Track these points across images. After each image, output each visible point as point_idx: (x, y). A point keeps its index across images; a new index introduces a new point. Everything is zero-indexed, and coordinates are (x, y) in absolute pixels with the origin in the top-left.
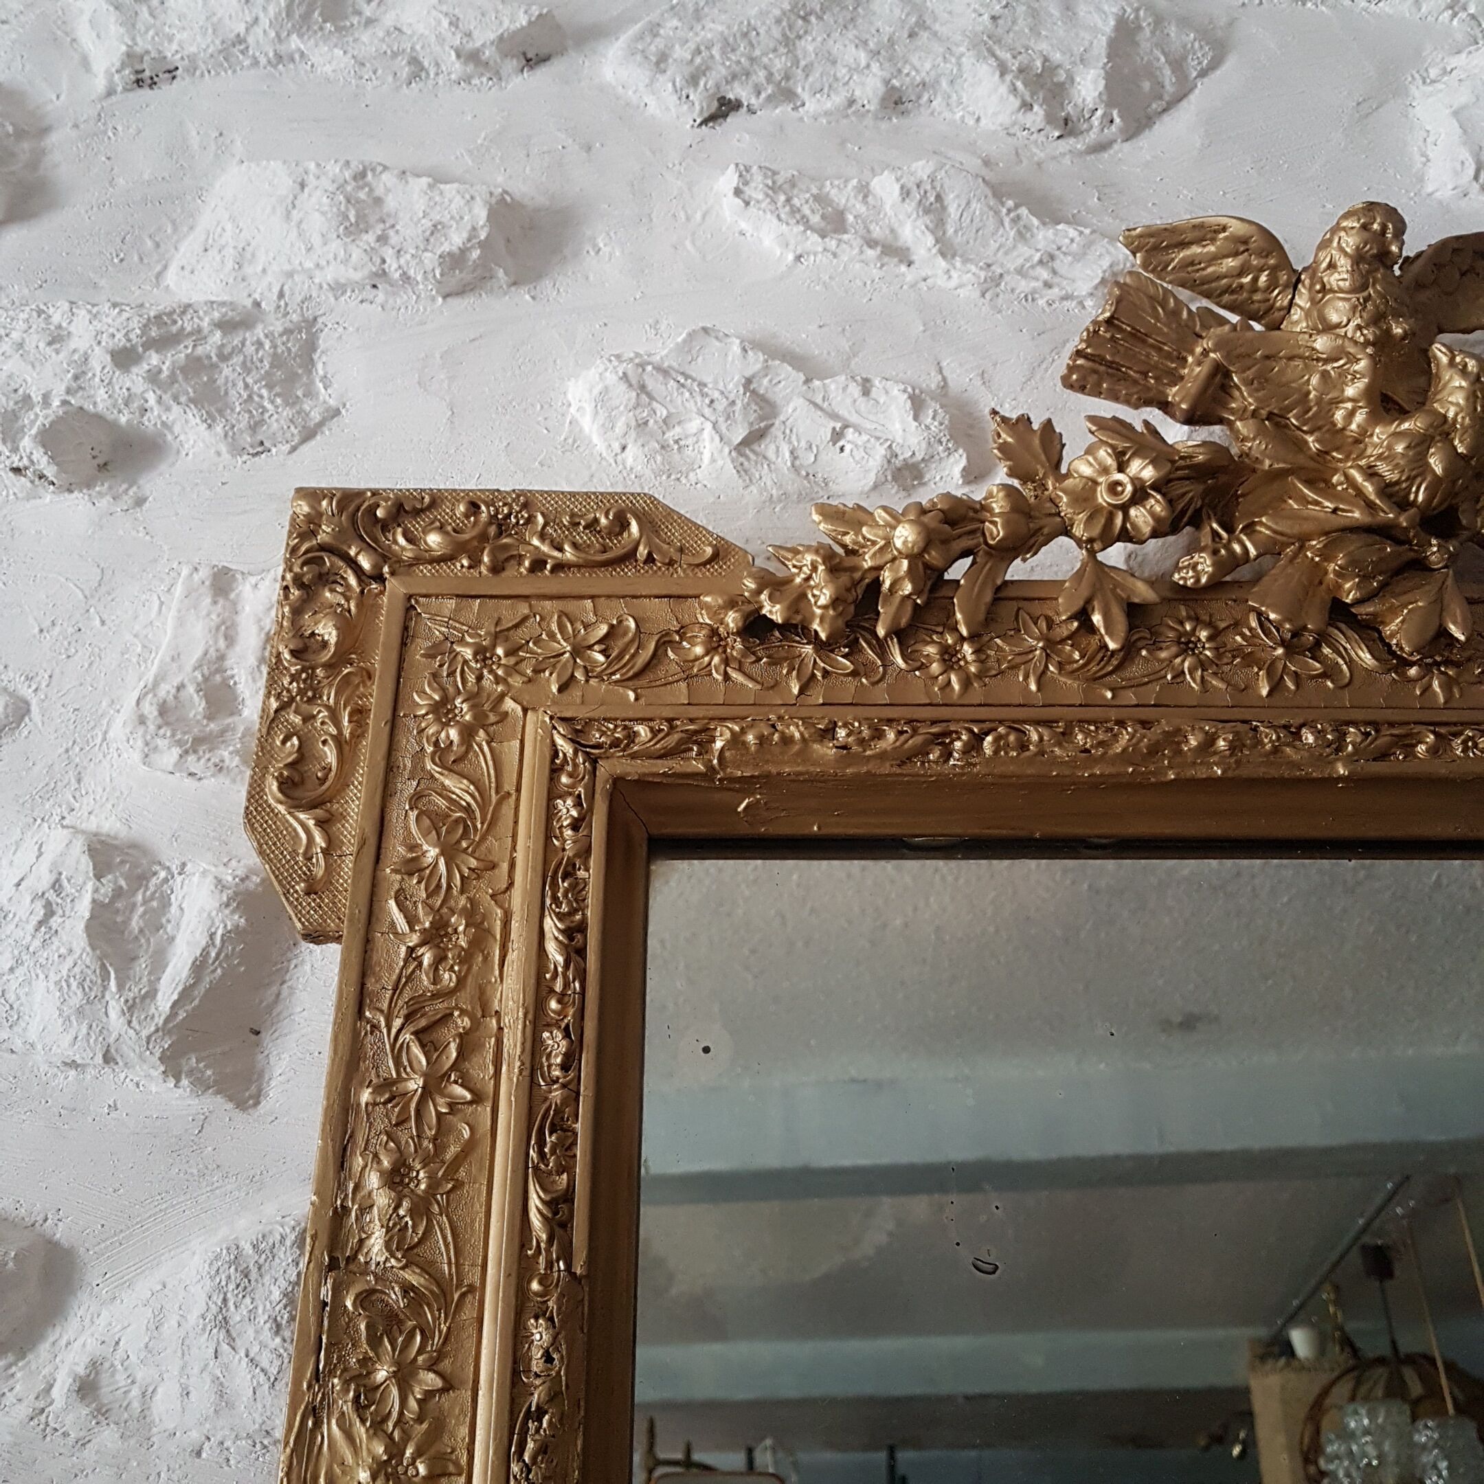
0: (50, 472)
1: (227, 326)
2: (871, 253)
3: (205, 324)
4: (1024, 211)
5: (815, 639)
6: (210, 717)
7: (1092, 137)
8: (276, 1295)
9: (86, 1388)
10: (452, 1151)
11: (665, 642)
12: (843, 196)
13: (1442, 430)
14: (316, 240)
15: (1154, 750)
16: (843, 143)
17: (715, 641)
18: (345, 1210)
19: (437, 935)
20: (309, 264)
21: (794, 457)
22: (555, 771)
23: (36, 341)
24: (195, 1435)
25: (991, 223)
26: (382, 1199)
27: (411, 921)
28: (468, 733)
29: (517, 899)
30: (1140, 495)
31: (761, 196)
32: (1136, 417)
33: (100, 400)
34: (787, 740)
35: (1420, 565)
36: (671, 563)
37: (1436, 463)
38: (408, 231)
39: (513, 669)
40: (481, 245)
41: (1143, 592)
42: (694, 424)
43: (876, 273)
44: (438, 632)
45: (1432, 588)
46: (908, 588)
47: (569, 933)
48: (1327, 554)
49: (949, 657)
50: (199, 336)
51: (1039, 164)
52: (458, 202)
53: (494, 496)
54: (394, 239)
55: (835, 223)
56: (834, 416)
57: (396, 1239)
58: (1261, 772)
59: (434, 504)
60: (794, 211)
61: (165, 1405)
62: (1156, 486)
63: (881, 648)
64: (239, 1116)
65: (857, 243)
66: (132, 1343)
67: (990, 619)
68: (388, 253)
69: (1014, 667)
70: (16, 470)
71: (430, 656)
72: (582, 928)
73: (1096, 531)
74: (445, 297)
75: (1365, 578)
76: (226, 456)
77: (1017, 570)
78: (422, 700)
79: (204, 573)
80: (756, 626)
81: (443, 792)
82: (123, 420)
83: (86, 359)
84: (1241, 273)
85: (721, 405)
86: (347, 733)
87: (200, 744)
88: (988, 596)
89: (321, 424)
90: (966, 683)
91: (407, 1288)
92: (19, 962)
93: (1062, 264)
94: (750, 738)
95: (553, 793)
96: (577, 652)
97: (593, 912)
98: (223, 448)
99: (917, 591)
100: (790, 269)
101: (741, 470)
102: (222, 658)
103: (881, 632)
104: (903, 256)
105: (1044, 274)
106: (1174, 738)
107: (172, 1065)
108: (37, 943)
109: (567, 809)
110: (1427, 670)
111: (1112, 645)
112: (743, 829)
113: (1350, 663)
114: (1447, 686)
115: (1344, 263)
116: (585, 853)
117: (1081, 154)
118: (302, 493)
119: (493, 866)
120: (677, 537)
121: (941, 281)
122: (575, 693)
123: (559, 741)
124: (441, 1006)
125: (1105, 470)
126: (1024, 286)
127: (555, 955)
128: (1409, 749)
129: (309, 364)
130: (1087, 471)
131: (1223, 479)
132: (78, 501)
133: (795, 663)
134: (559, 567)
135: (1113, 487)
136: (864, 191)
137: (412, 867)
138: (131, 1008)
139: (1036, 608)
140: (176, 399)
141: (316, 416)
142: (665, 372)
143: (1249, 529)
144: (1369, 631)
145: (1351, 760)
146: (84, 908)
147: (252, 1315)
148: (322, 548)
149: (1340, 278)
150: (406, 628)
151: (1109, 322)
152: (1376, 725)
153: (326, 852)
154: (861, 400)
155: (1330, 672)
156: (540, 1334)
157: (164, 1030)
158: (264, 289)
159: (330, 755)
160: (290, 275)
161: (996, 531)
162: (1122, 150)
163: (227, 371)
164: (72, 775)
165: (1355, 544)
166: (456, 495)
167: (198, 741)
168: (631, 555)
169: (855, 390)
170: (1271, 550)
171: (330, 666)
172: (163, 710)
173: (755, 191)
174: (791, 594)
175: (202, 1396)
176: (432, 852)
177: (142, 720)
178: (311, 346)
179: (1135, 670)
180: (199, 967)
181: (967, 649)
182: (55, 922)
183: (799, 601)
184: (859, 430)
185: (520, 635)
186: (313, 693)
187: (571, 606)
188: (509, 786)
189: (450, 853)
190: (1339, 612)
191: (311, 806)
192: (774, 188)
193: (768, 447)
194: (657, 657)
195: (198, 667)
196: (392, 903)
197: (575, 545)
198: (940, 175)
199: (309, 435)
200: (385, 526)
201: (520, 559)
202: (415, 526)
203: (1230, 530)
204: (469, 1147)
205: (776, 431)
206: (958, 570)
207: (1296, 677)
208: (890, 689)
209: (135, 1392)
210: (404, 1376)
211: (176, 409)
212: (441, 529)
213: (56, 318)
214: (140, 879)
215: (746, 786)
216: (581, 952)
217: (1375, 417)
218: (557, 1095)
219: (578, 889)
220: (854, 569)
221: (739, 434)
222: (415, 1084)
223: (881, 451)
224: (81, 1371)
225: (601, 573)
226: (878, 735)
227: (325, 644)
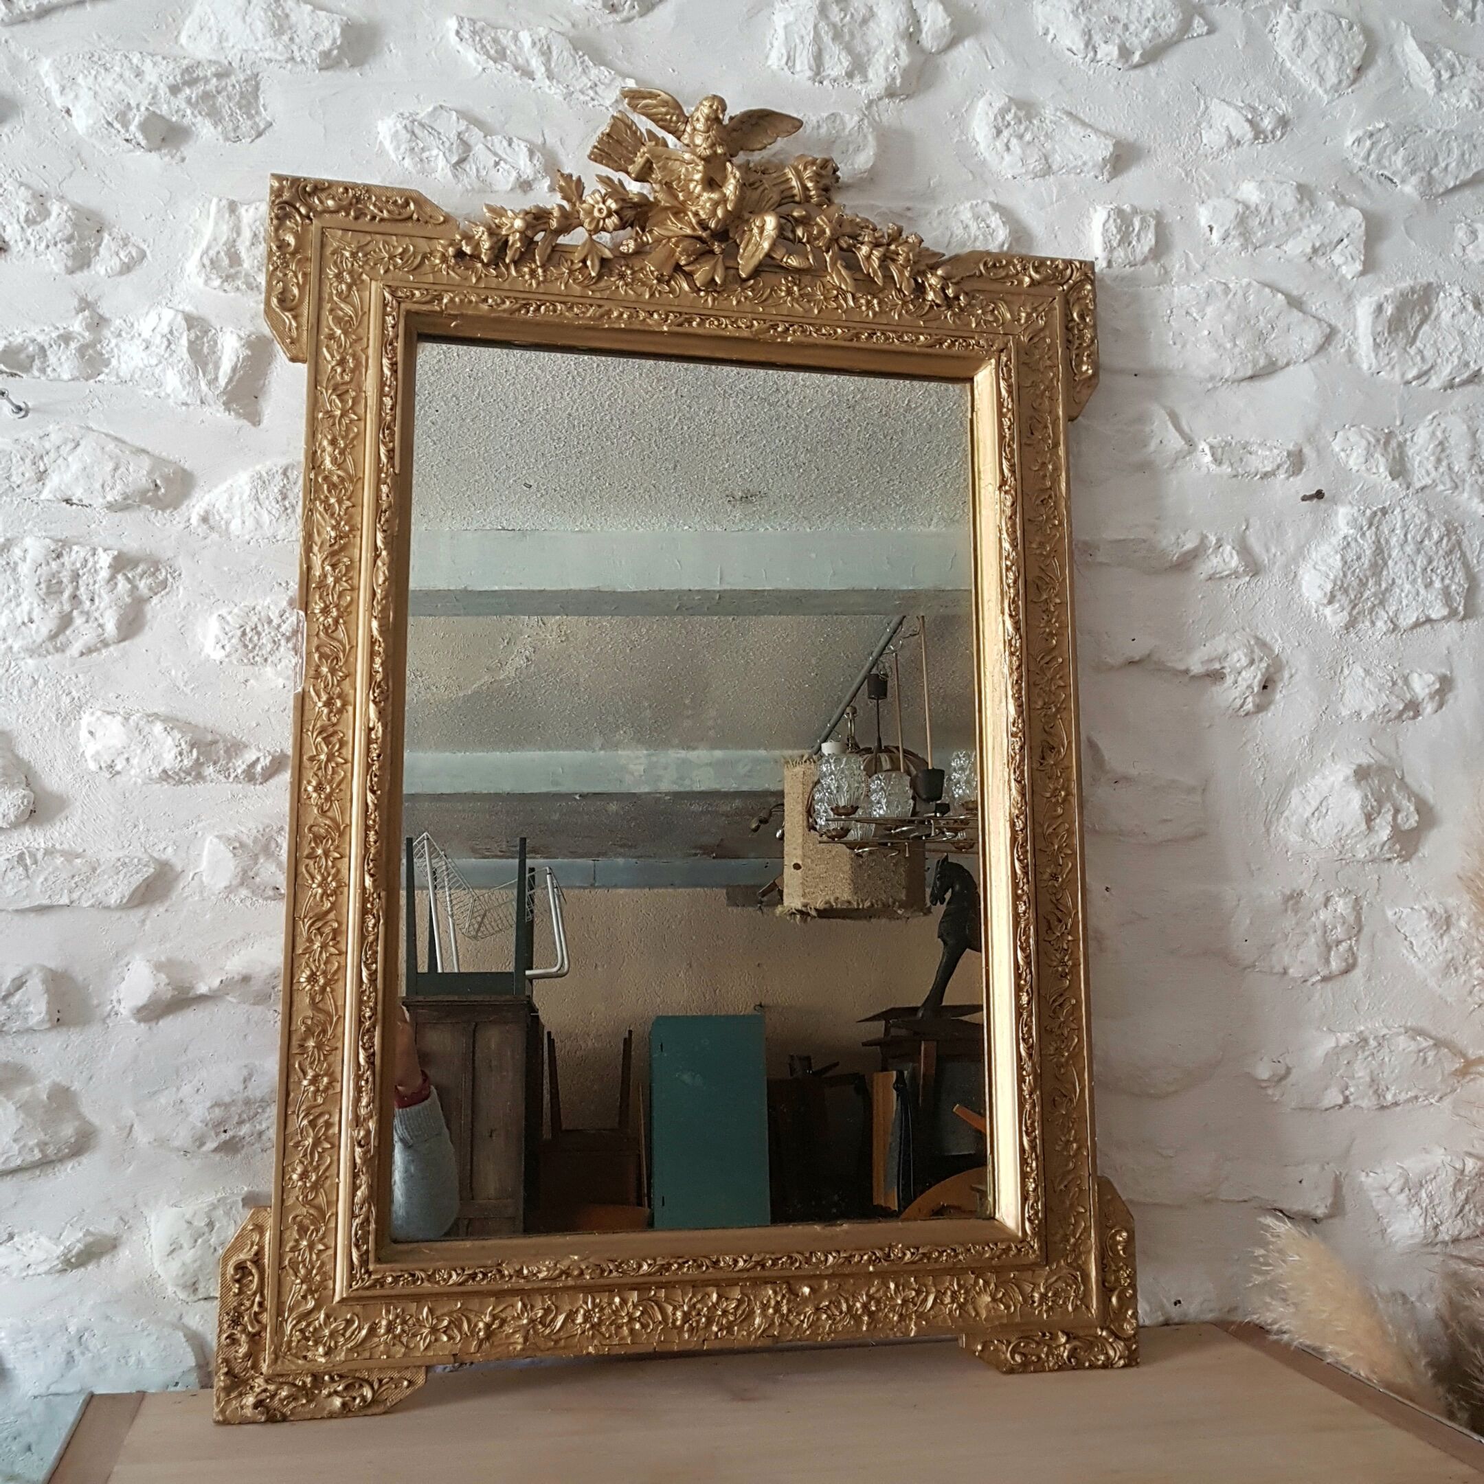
0: (143, 143)
1: (219, 76)
2: (516, 74)
3: (209, 74)
4: (586, 58)
5: (482, 261)
6: (231, 266)
7: (625, 14)
8: (276, 490)
9: (205, 519)
10: (351, 435)
11: (424, 257)
12: (506, 40)
13: (724, 200)
14: (260, 36)
15: (602, 316)
16: (508, 5)
17: (444, 258)
18: (316, 452)
19: (342, 362)
20: (257, 48)
21: (478, 170)
22: (385, 305)
23: (128, 74)
24: (247, 537)
25: (571, 63)
26: (329, 449)
27: (332, 356)
28: (350, 287)
29: (371, 351)
30: (609, 215)
31: (467, 36)
32: (616, 176)
33: (164, 110)
34: (471, 302)
35: (712, 252)
36: (426, 222)
37: (720, 213)
38: (304, 37)
39: (366, 262)
40: (339, 48)
41: (608, 254)
42: (435, 152)
43: (519, 82)
44: (335, 244)
45: (712, 262)
46: (518, 245)
47: (392, 364)
48: (677, 245)
49: (533, 273)
50: (206, 80)
51: (598, 28)
52: (326, 23)
53: (355, 186)
54: (297, 40)
55: (501, 55)
56: (495, 154)
57: (334, 461)
58: (639, 327)
59: (330, 187)
60: (483, 46)
61: (235, 526)
62: (617, 212)
63: (507, 267)
64: (253, 429)
65: (511, 68)
66: (221, 506)
67: (549, 258)
68: (295, 48)
69: (557, 279)
70: (127, 140)
71: (333, 254)
72: (396, 363)
73: (592, 227)
74: (320, 69)
75: (689, 256)
76: (221, 141)
77: (562, 240)
78: (331, 272)
79: (224, 202)
80: (460, 254)
81: (341, 309)
82: (174, 119)
83: (156, 88)
84: (667, 114)
85: (447, 144)
86: (301, 281)
87: (228, 278)
88: (549, 250)
89: (265, 129)
90: (538, 284)
91: (339, 476)
92: (160, 362)
93: (600, 89)
94: (457, 300)
95: (385, 314)
96: (392, 257)
97: (399, 358)
98: (221, 138)
99: (522, 246)
100: (480, 75)
101: (455, 176)
102: (234, 241)
103: (507, 261)
104: (530, 75)
105: (591, 93)
106: (609, 312)
107: (227, 406)
108: (167, 355)
109: (389, 319)
110: (707, 293)
111: (593, 274)
112: (454, 333)
113: (681, 288)
114: (714, 299)
115: (702, 120)
116: (397, 337)
117: (618, 23)
118: (275, 176)
119: (361, 339)
120: (428, 210)
121: (547, 90)
122: (390, 275)
123: (387, 295)
124: (344, 388)
125: (598, 203)
126: (582, 98)
127: (387, 372)
128: (690, 323)
129: (257, 98)
130: (591, 202)
131: (645, 208)
132: (154, 156)
133: (474, 270)
134: (382, 220)
135: (600, 210)
136: (516, 38)
137: (331, 336)
138: (209, 383)
139: (567, 256)
140: (200, 113)
141: (262, 126)
142: (422, 125)
143: (651, 232)
144: (689, 276)
145: (669, 326)
146: (184, 342)
147: (267, 498)
148: (286, 202)
149: (700, 126)
150: (322, 241)
151: (608, 135)
152: (681, 314)
153: (297, 328)
154: (508, 148)
155: (672, 291)
156: (384, 488)
157: (224, 392)
158: (233, 55)
159: (296, 291)
160: (246, 51)
161: (554, 224)
162: (638, 22)
163: (220, 99)
164: (169, 285)
165: (686, 243)
166: (339, 184)
167: (228, 277)
168: (410, 218)
169: (505, 143)
170: (658, 241)
171: (293, 254)
172: (212, 262)
173: (466, 34)
174: (474, 243)
175: (250, 523)
176: (339, 332)
177: (204, 266)
178: (257, 88)
179: (602, 284)
180: (234, 369)
181: (540, 271)
182: (173, 347)
183: (477, 246)
184: (506, 162)
185: (369, 248)
186: (286, 265)
187: (387, 238)
188: (366, 309)
189: (345, 333)
190: (678, 268)
191: (290, 310)
192: (474, 33)
193: (467, 166)
194: (422, 263)
195: (225, 244)
196: (325, 350)
197: (389, 211)
198: (550, 36)
199: (259, 135)
200: (310, 194)
201: (366, 215)
202: (323, 196)
203: (643, 230)
204: (358, 434)
205: (470, 159)
206: (539, 237)
207: (660, 292)
208: (510, 284)
209: (223, 523)
210: (340, 502)
211: (199, 118)
212: (333, 198)
213: (135, 61)
214: (206, 332)
215: (455, 317)
216: (396, 371)
217: (704, 189)
218: (388, 418)
219: (394, 349)
220: (498, 234)
221: (455, 159)
222: (338, 413)
223: (514, 174)
224: (202, 513)
225: (399, 224)
226: (504, 302)
227: (289, 245)
